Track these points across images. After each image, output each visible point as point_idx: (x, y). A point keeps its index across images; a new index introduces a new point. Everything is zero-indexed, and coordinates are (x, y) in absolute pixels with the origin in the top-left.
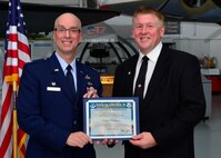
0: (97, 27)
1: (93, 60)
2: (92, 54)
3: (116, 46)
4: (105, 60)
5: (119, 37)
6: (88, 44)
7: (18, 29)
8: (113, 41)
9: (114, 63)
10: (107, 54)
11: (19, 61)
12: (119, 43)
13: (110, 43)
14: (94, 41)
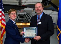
0: (21, 10)
1: (20, 19)
2: (20, 17)
3: (26, 15)
4: (23, 19)
5: (27, 13)
6: (19, 14)
7: (2, 10)
8: (25, 14)
9: (25, 20)
10: (24, 17)
11: (2, 18)
12: (27, 15)
13: (25, 15)
14: (21, 14)
